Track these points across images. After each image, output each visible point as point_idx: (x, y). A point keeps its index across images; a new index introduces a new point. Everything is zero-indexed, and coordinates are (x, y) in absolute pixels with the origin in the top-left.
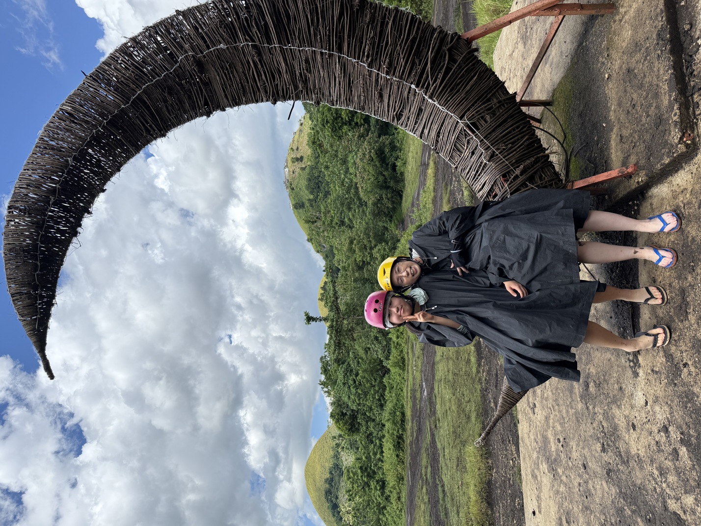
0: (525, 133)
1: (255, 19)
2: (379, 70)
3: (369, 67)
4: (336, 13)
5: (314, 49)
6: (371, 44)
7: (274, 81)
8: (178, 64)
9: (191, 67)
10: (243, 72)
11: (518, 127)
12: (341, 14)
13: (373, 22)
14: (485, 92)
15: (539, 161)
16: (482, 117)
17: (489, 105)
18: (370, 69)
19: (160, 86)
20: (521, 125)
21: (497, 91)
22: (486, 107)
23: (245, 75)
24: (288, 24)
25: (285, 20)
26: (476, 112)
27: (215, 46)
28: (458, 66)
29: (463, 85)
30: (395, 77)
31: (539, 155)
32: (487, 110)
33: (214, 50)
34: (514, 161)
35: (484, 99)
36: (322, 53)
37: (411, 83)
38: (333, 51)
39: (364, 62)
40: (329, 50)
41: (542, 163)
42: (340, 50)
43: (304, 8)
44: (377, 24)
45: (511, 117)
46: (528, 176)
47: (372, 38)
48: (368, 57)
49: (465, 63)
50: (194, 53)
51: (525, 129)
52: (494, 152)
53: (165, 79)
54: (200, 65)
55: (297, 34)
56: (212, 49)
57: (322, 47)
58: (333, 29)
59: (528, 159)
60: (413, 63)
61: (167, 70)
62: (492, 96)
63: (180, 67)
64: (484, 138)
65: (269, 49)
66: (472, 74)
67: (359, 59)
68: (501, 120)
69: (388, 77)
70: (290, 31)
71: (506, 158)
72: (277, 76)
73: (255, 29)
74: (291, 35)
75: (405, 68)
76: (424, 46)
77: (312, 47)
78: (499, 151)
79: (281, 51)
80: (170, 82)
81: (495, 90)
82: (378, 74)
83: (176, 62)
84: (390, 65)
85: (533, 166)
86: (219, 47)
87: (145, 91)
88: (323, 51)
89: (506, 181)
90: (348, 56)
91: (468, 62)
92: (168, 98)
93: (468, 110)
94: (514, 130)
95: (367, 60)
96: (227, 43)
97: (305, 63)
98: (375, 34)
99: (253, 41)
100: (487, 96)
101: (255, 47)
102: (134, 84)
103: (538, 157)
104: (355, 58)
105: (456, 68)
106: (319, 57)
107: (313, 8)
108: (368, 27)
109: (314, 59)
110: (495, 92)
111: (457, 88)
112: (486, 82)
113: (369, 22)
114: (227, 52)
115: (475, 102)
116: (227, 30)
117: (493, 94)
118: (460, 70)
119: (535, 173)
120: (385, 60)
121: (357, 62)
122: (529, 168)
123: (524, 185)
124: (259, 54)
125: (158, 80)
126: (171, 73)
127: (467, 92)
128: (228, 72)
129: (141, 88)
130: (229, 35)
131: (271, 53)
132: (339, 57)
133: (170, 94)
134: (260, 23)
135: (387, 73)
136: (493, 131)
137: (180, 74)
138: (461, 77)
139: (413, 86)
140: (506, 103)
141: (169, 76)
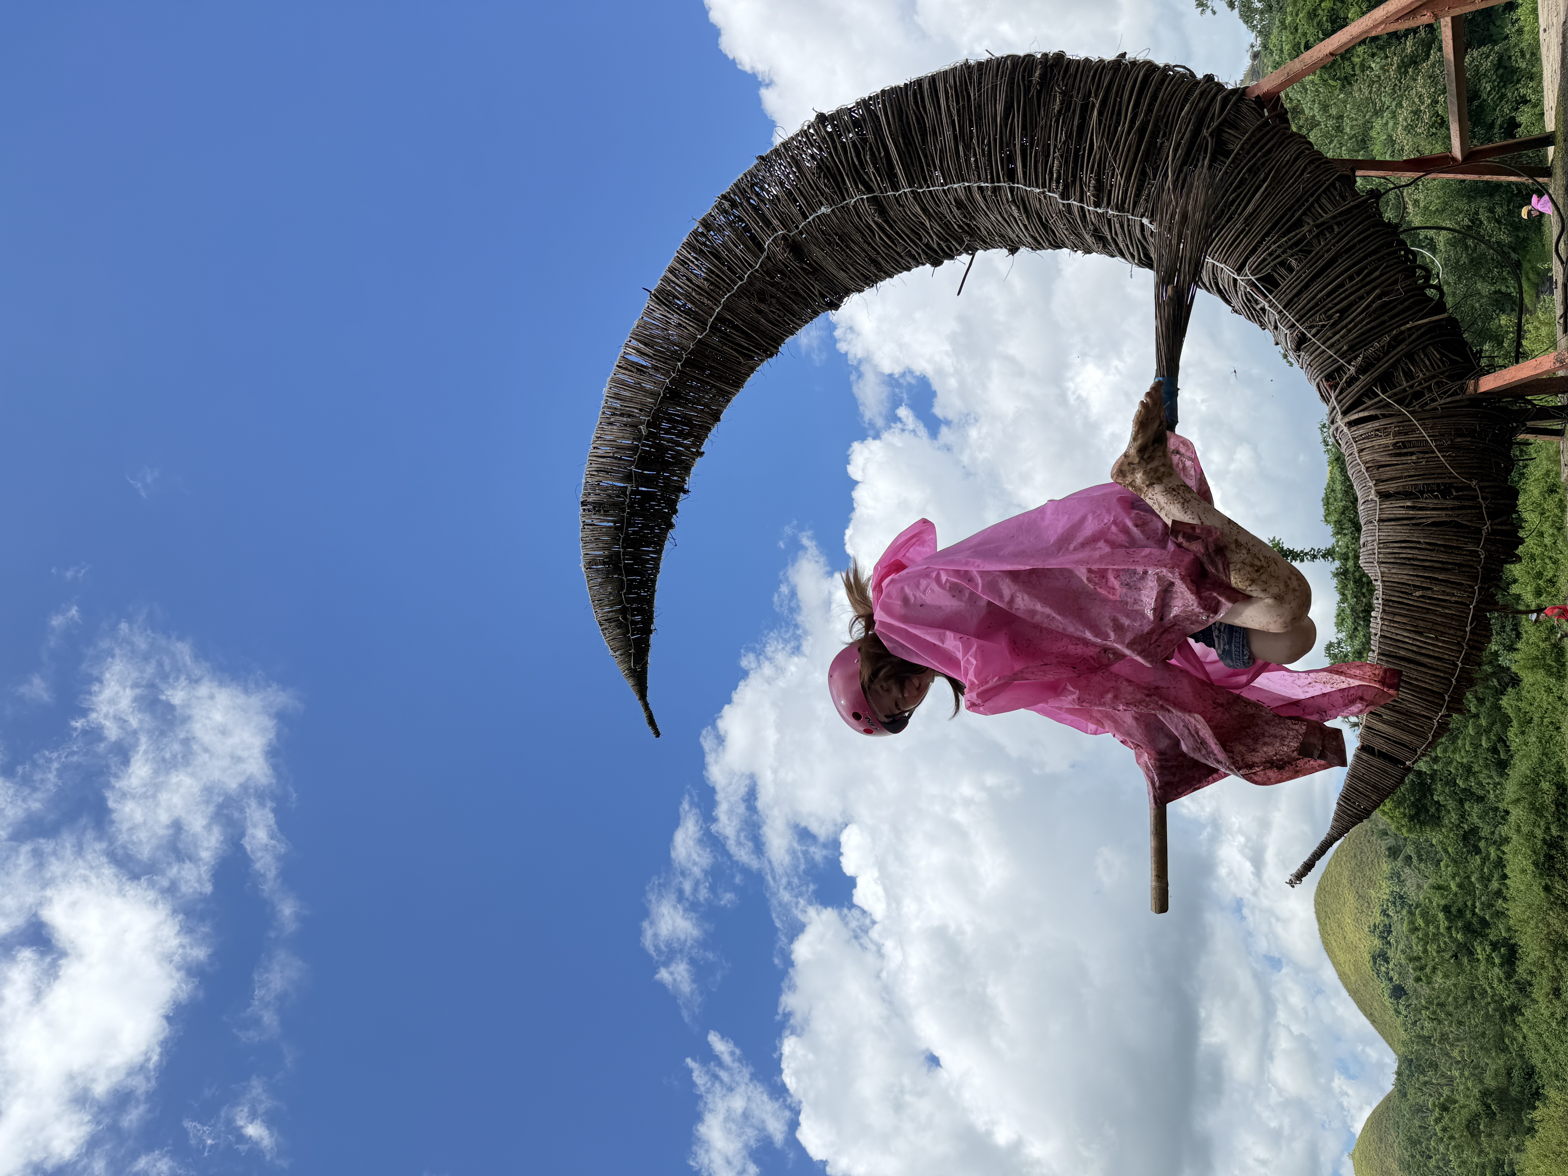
0: (1373, 284)
1: (871, 149)
2: (1081, 201)
3: (1063, 199)
4: (1000, 108)
5: (967, 184)
6: (1062, 156)
7: (921, 240)
8: (765, 254)
9: (782, 255)
10: (865, 242)
11: (1359, 273)
12: (1008, 109)
13: (1068, 109)
14: (1289, 209)
15: (1404, 340)
16: (1283, 264)
17: (1297, 234)
18: (1065, 202)
19: (745, 294)
20: (1370, 263)
21: (1317, 200)
22: (1290, 240)
23: (869, 244)
24: (924, 144)
25: (918, 139)
26: (1270, 254)
27: (815, 211)
28: (1233, 162)
29: (1239, 205)
30: (1112, 209)
31: (1403, 328)
32: (1291, 247)
33: (813, 220)
34: (1345, 348)
35: (1283, 226)
36: (980, 188)
37: (1142, 216)
38: (999, 181)
39: (1054, 192)
40: (993, 182)
41: (1411, 343)
42: (1011, 176)
43: (948, 107)
44: (1074, 111)
45: (1346, 252)
46: (1376, 374)
47: (1065, 142)
48: (1058, 182)
49: (1248, 153)
50: (785, 231)
51: (1377, 273)
52: (1303, 334)
53: (750, 281)
54: (795, 248)
55: (937, 162)
56: (811, 218)
57: (979, 178)
58: (995, 140)
59: (1378, 338)
60: (1143, 173)
61: (751, 266)
62: (1304, 213)
63: (768, 258)
64: (1284, 308)
65: (896, 199)
66: (1262, 176)
67: (1044, 186)
68: (1321, 263)
69: (1100, 211)
70: (926, 156)
71: (1328, 343)
72: (922, 232)
73: (871, 169)
74: (928, 165)
75: (1125, 192)
76: (1164, 136)
77: (963, 181)
78: (1314, 331)
79: (915, 198)
80: (758, 285)
81: (1311, 200)
82: (1082, 208)
83: (761, 249)
84: (1099, 188)
85: (1386, 354)
86: (819, 213)
87: (726, 307)
88: (983, 184)
89: (1334, 387)
90: (1025, 185)
91: (1255, 150)
92: (762, 306)
93: (1253, 251)
94: (1351, 278)
95: (1057, 187)
96: (831, 202)
97: (958, 209)
98: (1069, 136)
99: (870, 189)
100: (1292, 216)
101: (874, 201)
102: (709, 300)
103: (1403, 332)
104: (1038, 186)
105: (1229, 166)
106: (978, 196)
107: (964, 105)
108: (1057, 121)
109: (971, 199)
110: (1312, 205)
111: (1229, 209)
112: (1290, 187)
113: (1059, 112)
114: (833, 217)
115: (1267, 234)
116: (829, 180)
117: (1309, 209)
118: (1236, 171)
119: (1394, 366)
120: (1090, 182)
121: (1044, 193)
122: (1378, 359)
123: (1369, 393)
124: (882, 211)
125: (741, 285)
126: (757, 271)
127: (1246, 220)
128: (841, 248)
129: (719, 302)
130: (833, 188)
131: (900, 205)
132: (1012, 190)
133: (762, 300)
134: (880, 153)
135: (1097, 205)
136: (1306, 286)
137: (771, 268)
138: (1238, 187)
139: (1145, 221)
140: (1339, 224)
141: (755, 276)
